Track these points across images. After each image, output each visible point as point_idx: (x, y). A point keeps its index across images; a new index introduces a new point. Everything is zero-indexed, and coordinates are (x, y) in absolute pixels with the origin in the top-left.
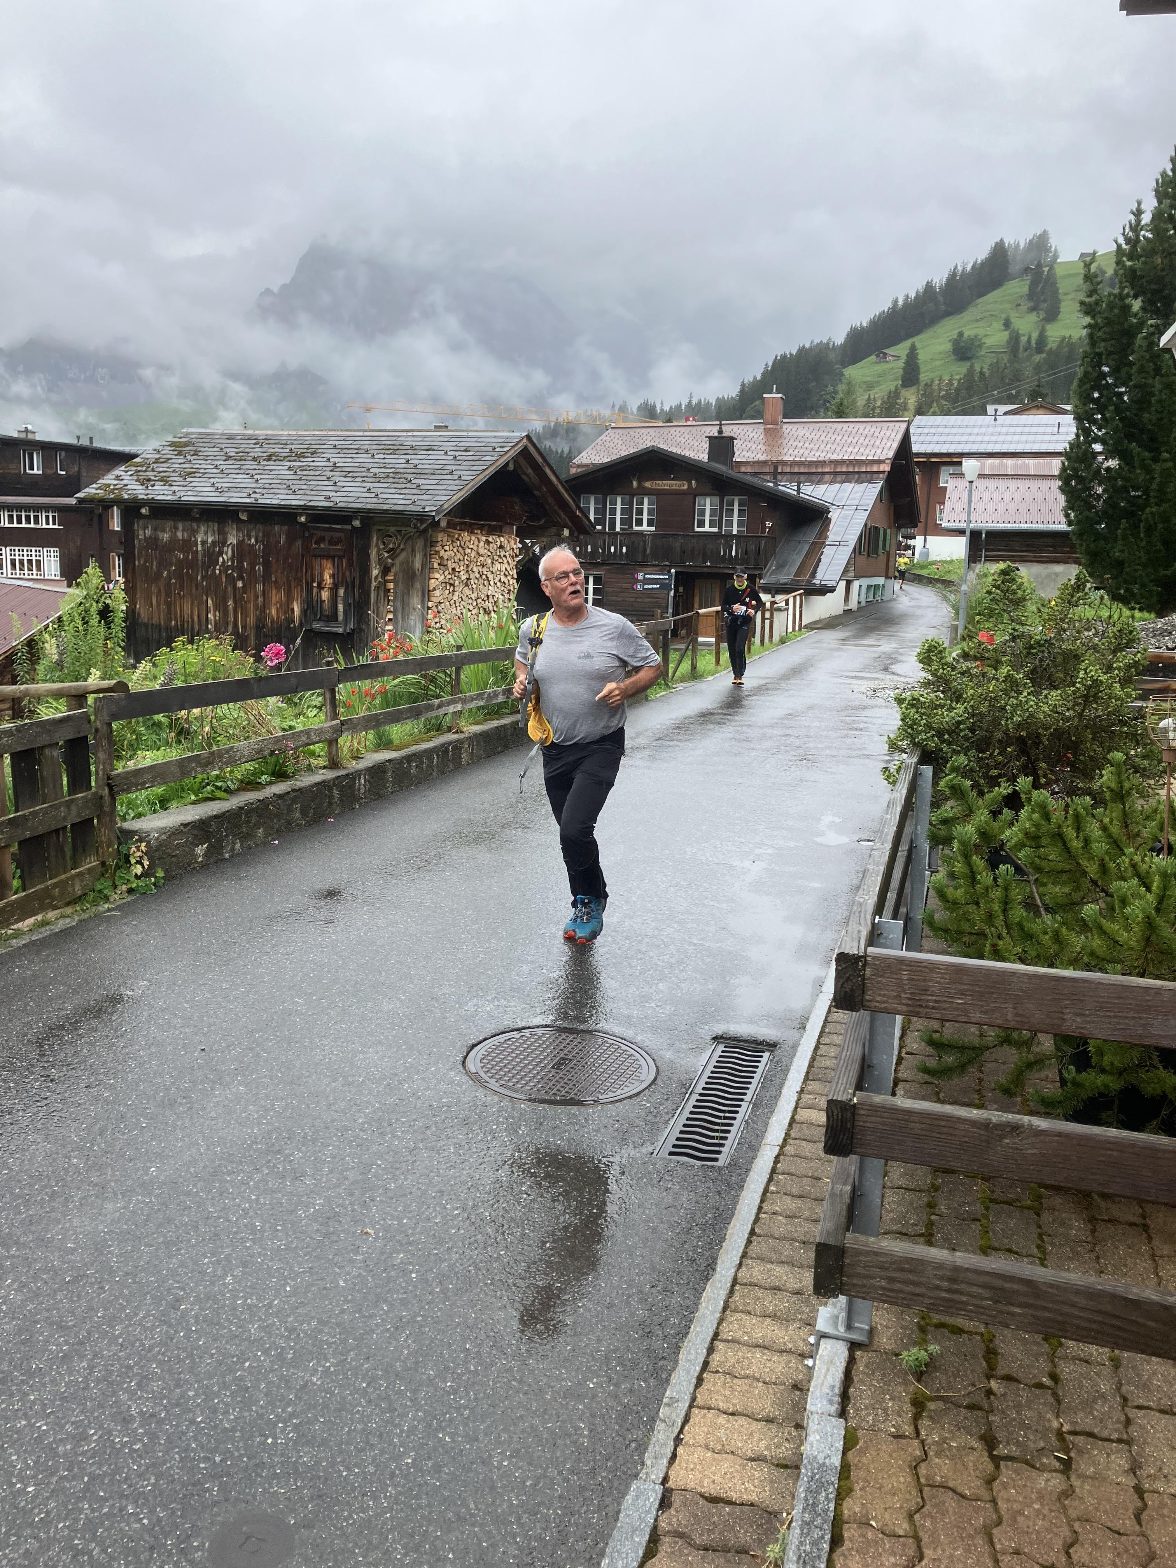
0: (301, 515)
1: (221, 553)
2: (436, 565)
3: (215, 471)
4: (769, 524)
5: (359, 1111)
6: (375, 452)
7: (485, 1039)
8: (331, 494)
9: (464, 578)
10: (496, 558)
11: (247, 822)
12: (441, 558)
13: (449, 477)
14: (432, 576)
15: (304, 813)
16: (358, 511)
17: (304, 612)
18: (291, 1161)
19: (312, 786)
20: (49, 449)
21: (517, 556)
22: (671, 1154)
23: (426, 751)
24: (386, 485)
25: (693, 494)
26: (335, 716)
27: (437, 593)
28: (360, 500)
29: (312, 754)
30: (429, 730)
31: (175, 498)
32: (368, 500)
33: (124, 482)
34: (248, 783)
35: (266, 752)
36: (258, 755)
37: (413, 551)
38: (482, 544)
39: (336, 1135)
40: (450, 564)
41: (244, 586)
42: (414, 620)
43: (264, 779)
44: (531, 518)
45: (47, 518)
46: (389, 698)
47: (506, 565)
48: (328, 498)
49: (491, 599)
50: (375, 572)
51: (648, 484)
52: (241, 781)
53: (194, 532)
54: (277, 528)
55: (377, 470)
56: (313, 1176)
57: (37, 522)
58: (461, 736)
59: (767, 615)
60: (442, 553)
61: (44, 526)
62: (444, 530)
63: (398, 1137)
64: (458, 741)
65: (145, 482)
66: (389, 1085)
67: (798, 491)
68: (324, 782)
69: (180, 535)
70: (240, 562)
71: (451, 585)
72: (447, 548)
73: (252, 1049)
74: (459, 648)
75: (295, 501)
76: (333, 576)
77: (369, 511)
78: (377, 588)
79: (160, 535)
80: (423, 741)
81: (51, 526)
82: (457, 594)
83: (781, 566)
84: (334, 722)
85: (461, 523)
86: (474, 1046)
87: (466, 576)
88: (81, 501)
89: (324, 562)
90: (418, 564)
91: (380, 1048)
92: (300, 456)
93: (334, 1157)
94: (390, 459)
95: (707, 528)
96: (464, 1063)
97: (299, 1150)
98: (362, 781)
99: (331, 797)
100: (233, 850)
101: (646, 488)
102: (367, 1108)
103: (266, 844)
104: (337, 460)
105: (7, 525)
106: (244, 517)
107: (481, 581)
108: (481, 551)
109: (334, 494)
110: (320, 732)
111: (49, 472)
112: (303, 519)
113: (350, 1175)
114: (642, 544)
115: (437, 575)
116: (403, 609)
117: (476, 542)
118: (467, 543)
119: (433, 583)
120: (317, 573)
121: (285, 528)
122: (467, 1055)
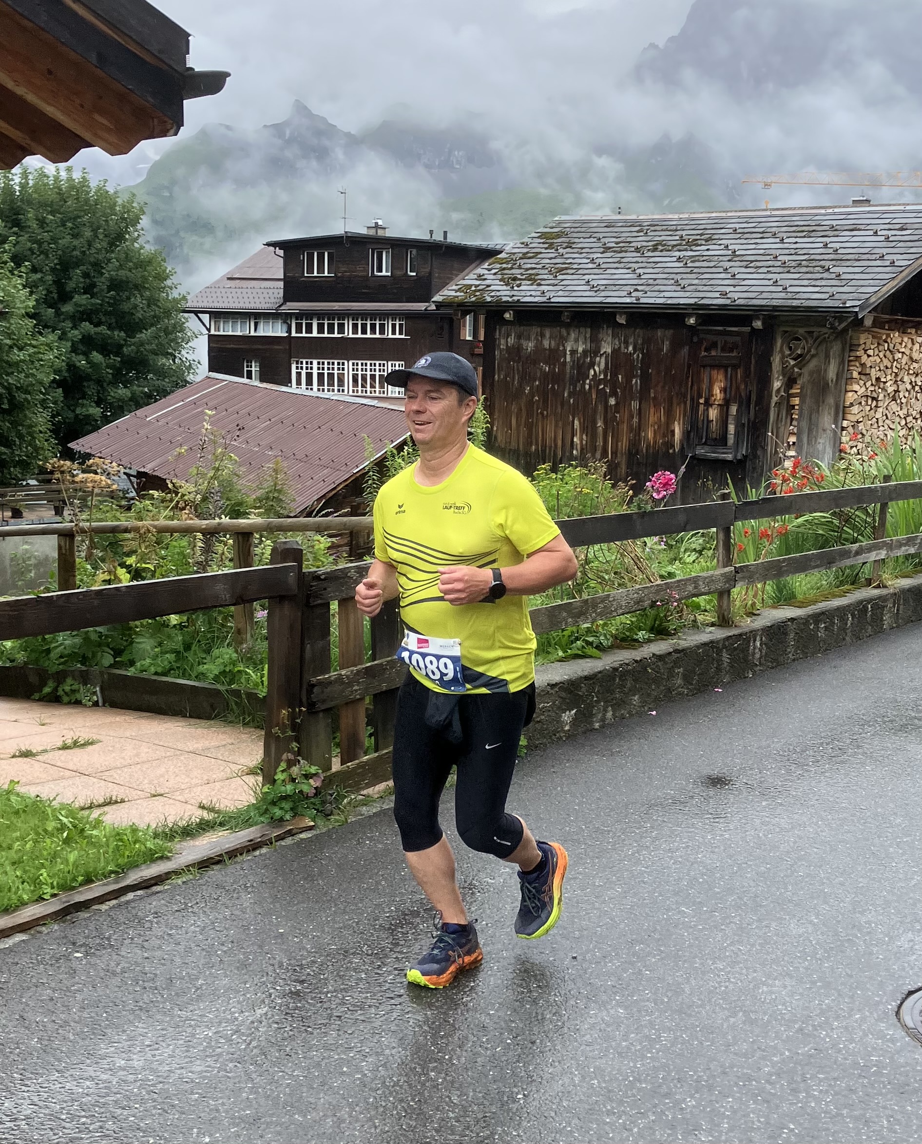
0: (690, 315)
1: (592, 365)
2: (855, 374)
3: (591, 266)
5: (764, 1058)
6: (785, 235)
8: (728, 289)
9: (890, 390)
11: (622, 686)
12: (863, 365)
13: (878, 263)
14: (849, 388)
15: (687, 678)
16: (760, 309)
17: (687, 435)
18: (682, 1109)
19: (698, 647)
20: (399, 246)
23: (838, 609)
24: (797, 276)
26: (728, 561)
27: (855, 409)
28: (764, 295)
29: (697, 607)
30: (842, 583)
31: (544, 299)
32: (774, 295)
33: (487, 282)
34: (623, 640)
35: (647, 603)
36: (637, 607)
37: (827, 356)
38: (917, 346)
39: (736, 1084)
40: (874, 373)
41: (617, 404)
42: (824, 443)
43: (641, 635)
45: (394, 326)
46: (790, 542)
48: (724, 294)
50: (777, 384)
52: (615, 637)
53: (563, 340)
54: (660, 333)
55: (787, 258)
56: (710, 1132)
57: (382, 332)
58: (884, 592)
60: (864, 358)
61: (390, 336)
62: (868, 331)
63: (818, 1100)
64: (880, 597)
65: (510, 281)
66: (801, 1029)
68: (712, 642)
69: (546, 344)
70: (614, 375)
71: (873, 399)
72: (870, 352)
73: (632, 963)
74: (887, 478)
75: (683, 299)
76: (724, 390)
77: (775, 308)
78: (779, 404)
79: (524, 343)
80: (835, 596)
81: (397, 336)
82: (880, 410)
84: (727, 569)
85: (889, 322)
86: (911, 993)
87: (894, 388)
89: (714, 373)
91: (788, 982)
92: (692, 244)
93: (735, 1112)
94: (804, 243)
96: (897, 1013)
97: (692, 1097)
98: (758, 644)
99: (719, 661)
100: (603, 720)
102: (775, 1055)
103: (641, 714)
104: (736, 247)
105: (351, 336)
106: (622, 320)
107: (913, 393)
108: (916, 356)
109: (732, 289)
110: (711, 580)
111: (399, 273)
112: (692, 321)
115: (856, 387)
116: (810, 430)
117: (910, 345)
118: (898, 346)
119: (850, 397)
120: (704, 387)
121: (669, 333)
122: (902, 1004)
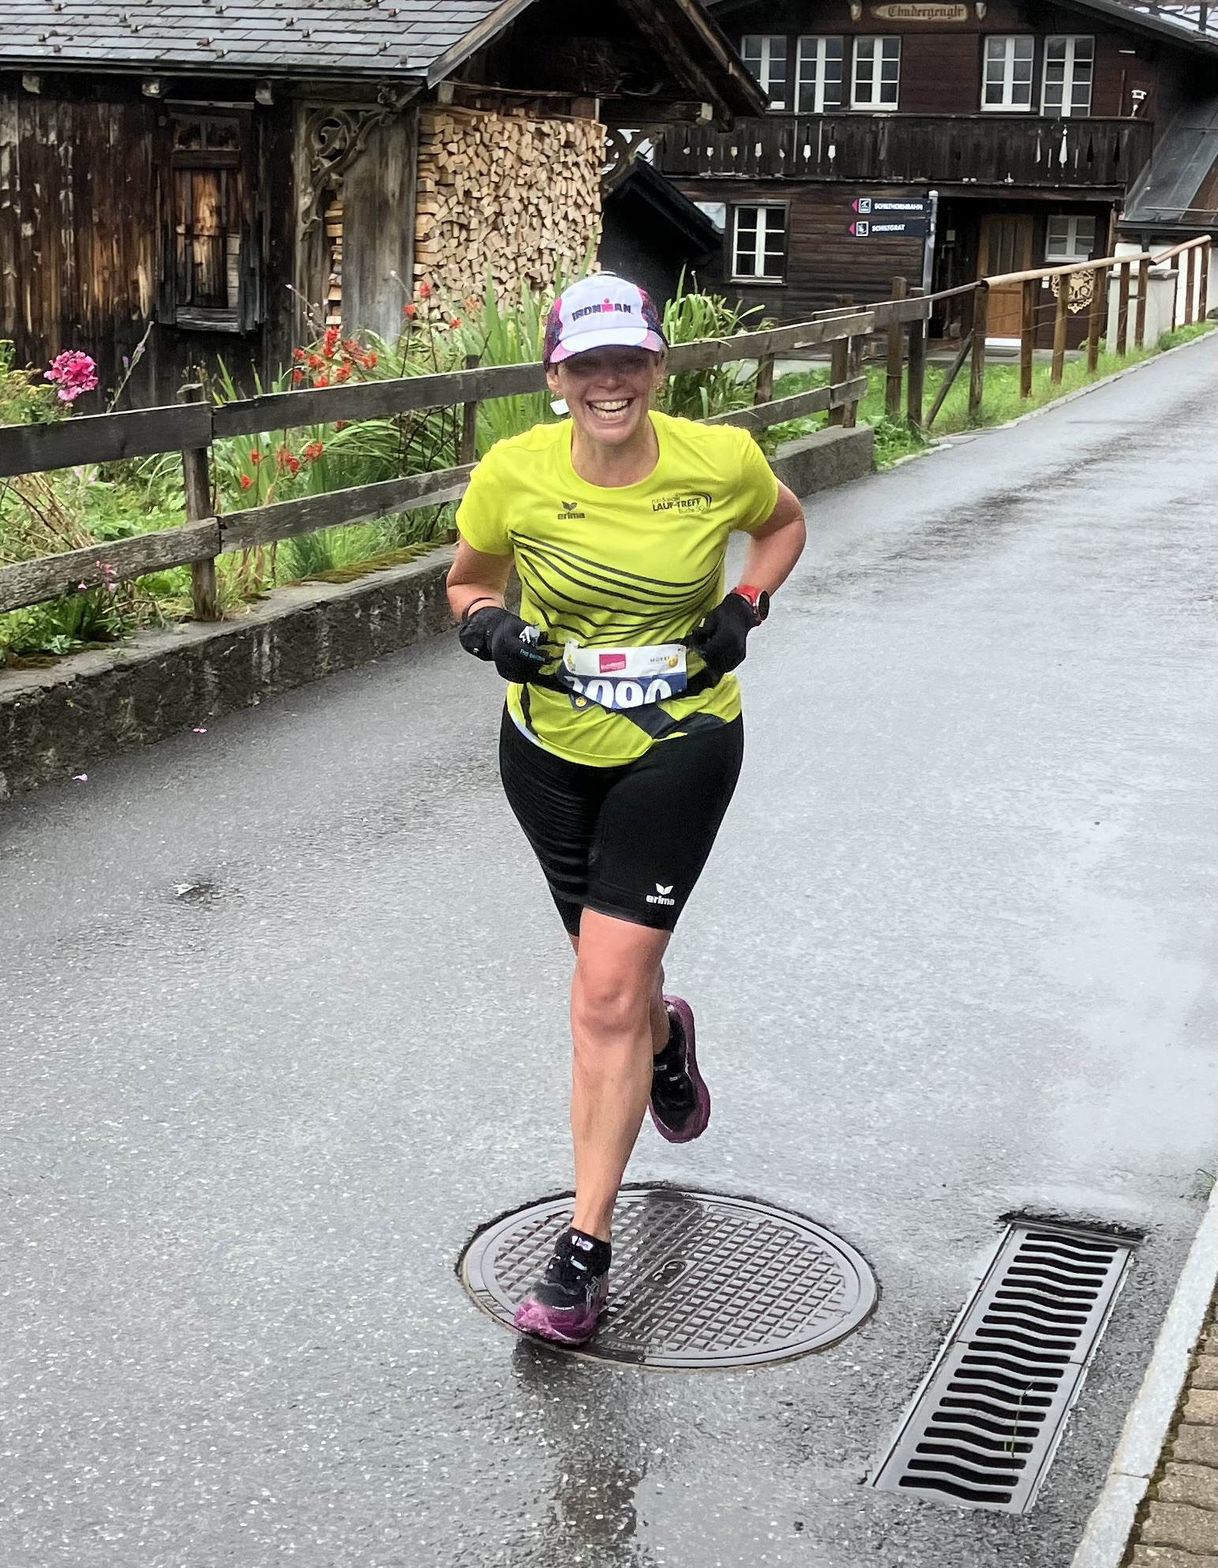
0: (150, 80)
2: (430, 185)
4: (1138, 94)
5: (227, 1374)
7: (506, 1215)
8: (211, 35)
9: (489, 211)
10: (558, 168)
11: (21, 735)
12: (442, 169)
14: (421, 208)
15: (142, 714)
16: (268, 70)
17: (159, 288)
18: (74, 1488)
19: (159, 659)
21: (602, 164)
22: (906, 1481)
23: (400, 583)
24: (326, 15)
25: (979, 33)
26: (206, 507)
27: (433, 245)
28: (273, 47)
29: (164, 589)
30: (410, 539)
32: (289, 47)
34: (25, 652)
35: (60, 587)
36: (43, 592)
37: (383, 154)
38: (527, 138)
39: (175, 1429)
40: (461, 184)
41: (36, 234)
42: (385, 303)
43: (58, 642)
44: (627, 84)
46: (324, 467)
47: (578, 184)
48: (204, 44)
49: (546, 258)
50: (304, 202)
51: (883, 12)
52: (9, 648)
54: (101, 109)
59: (1133, 288)
60: (443, 158)
62: (446, 110)
63: (311, 1438)
66: (294, 1315)
67: (1202, 24)
68: (184, 649)
70: (28, 184)
71: (462, 226)
72: (453, 147)
74: (472, 360)
75: (136, 50)
76: (217, 211)
77: (291, 69)
78: (309, 236)
80: (396, 561)
82: (474, 246)
83: (1163, 185)
84: (205, 523)
85: (483, 95)
86: (483, 1228)
87: (495, 208)
89: (199, 180)
90: (392, 184)
91: (279, 1232)
93: (168, 1480)
95: (1007, 105)
96: (458, 1266)
97: (95, 1461)
98: (266, 648)
99: (200, 682)
101: (880, 20)
102: (245, 1367)
103: (61, 782)
106: (32, 86)
107: (525, 217)
108: (527, 154)
109: (217, 34)
110: (174, 542)
112: (153, 90)
113: (201, 1520)
114: (869, 138)
115: (432, 207)
116: (362, 279)
117: (516, 135)
118: (497, 138)
119: (424, 224)
120: (184, 205)
121: (118, 109)
122: (466, 1248)
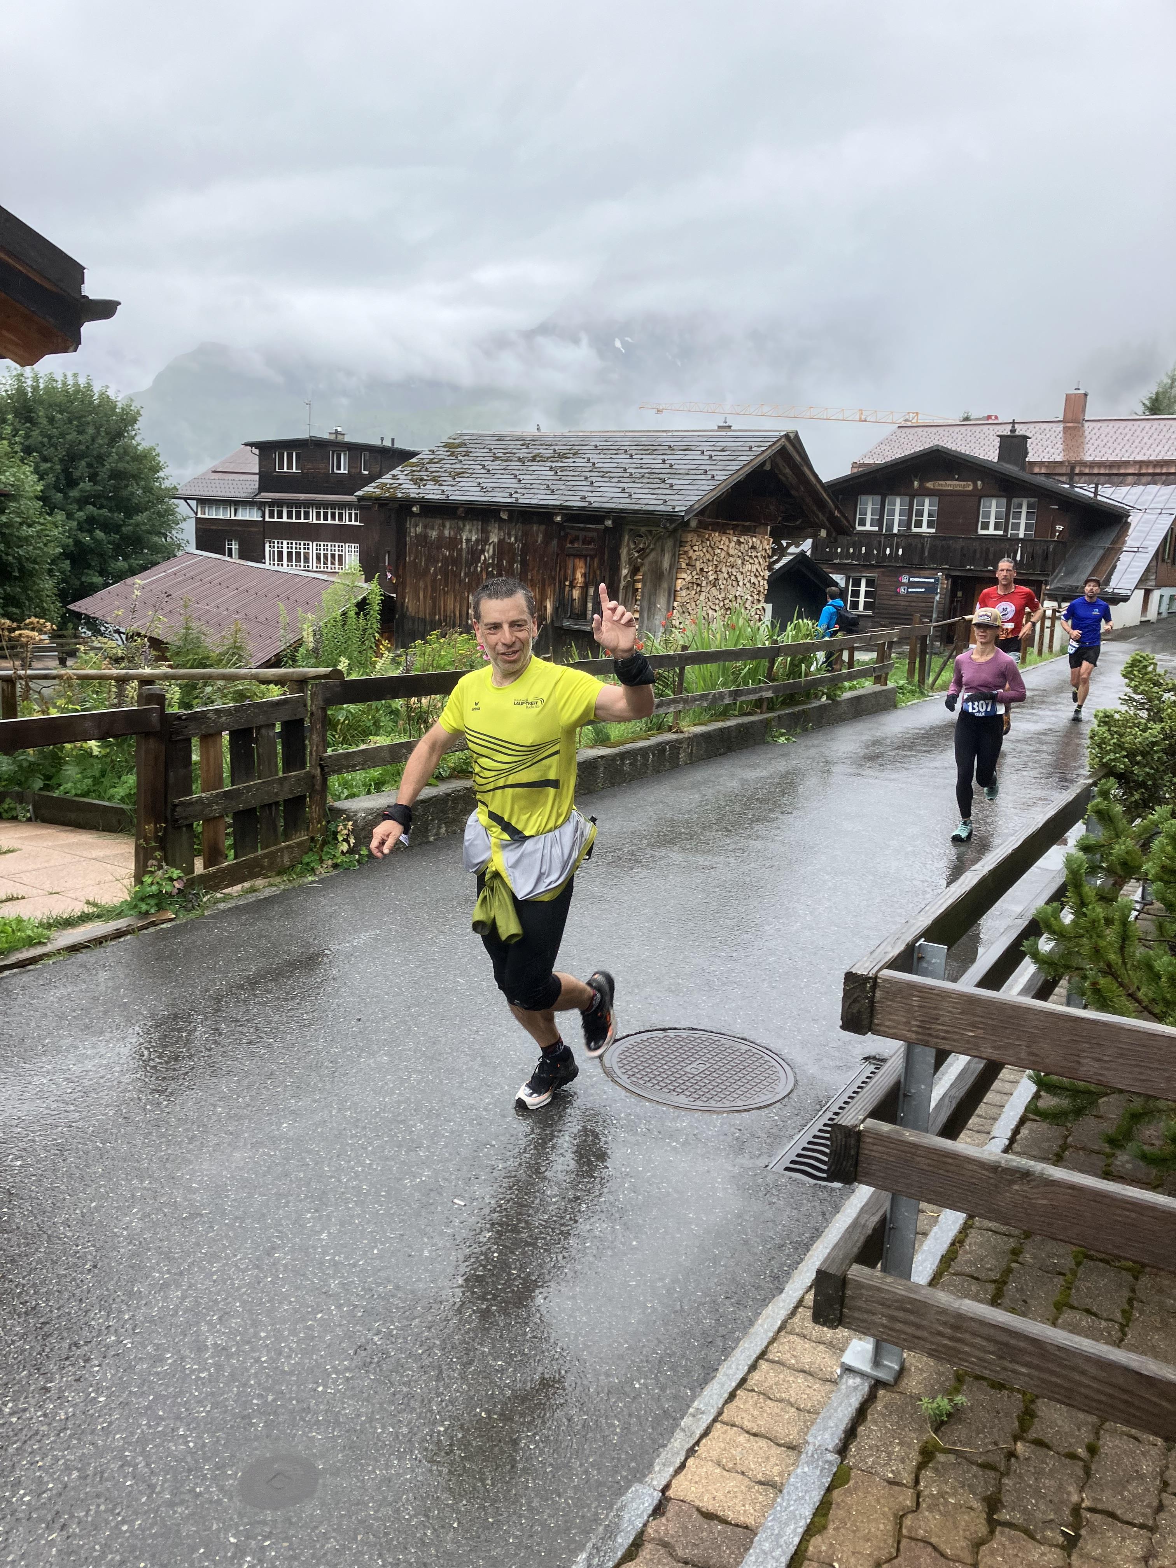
0: (557, 514)
1: (483, 551)
2: (684, 565)
3: (483, 471)
4: (1059, 528)
6: (634, 452)
7: (628, 1036)
8: (587, 494)
9: (711, 578)
10: (747, 558)
11: (454, 808)
12: (690, 558)
13: (703, 477)
14: (679, 576)
16: (610, 511)
17: (556, 610)
18: (411, 1132)
20: (355, 450)
21: (769, 557)
22: (787, 1169)
23: (641, 749)
24: (640, 485)
25: (978, 496)
27: (684, 593)
28: (614, 500)
30: (650, 729)
31: (444, 497)
32: (622, 501)
33: (400, 481)
37: (663, 550)
38: (733, 544)
39: (460, 1112)
40: (698, 565)
42: (659, 619)
44: (786, 519)
45: (350, 514)
47: (757, 566)
48: (583, 498)
49: (739, 600)
50: (625, 572)
51: (930, 485)
52: (454, 769)
53: (460, 530)
54: (535, 528)
55: (633, 471)
56: (428, 1149)
57: (341, 519)
58: (680, 736)
59: (1048, 623)
60: (691, 553)
61: (348, 523)
62: (694, 531)
64: (676, 741)
65: (418, 482)
67: (1096, 493)
69: (447, 533)
70: (500, 560)
71: (698, 585)
72: (696, 548)
73: (405, 1022)
74: (684, 648)
75: (550, 500)
76: (584, 575)
77: (622, 511)
78: (626, 587)
79: (430, 532)
80: (641, 739)
81: (353, 523)
82: (703, 594)
83: (1069, 573)
85: (713, 524)
87: (714, 576)
88: (361, 499)
89: (577, 561)
90: (666, 564)
92: (562, 456)
93: (452, 1133)
94: (648, 459)
95: (991, 531)
97: (422, 1122)
100: (437, 834)
101: (928, 489)
104: (596, 461)
105: (315, 521)
106: (504, 516)
107: (729, 581)
108: (731, 552)
109: (589, 494)
111: (353, 471)
112: (559, 519)
113: (464, 1152)
114: (919, 545)
115: (684, 575)
116: (649, 608)
117: (727, 543)
118: (718, 544)
119: (679, 584)
120: (569, 572)
121: (543, 527)
